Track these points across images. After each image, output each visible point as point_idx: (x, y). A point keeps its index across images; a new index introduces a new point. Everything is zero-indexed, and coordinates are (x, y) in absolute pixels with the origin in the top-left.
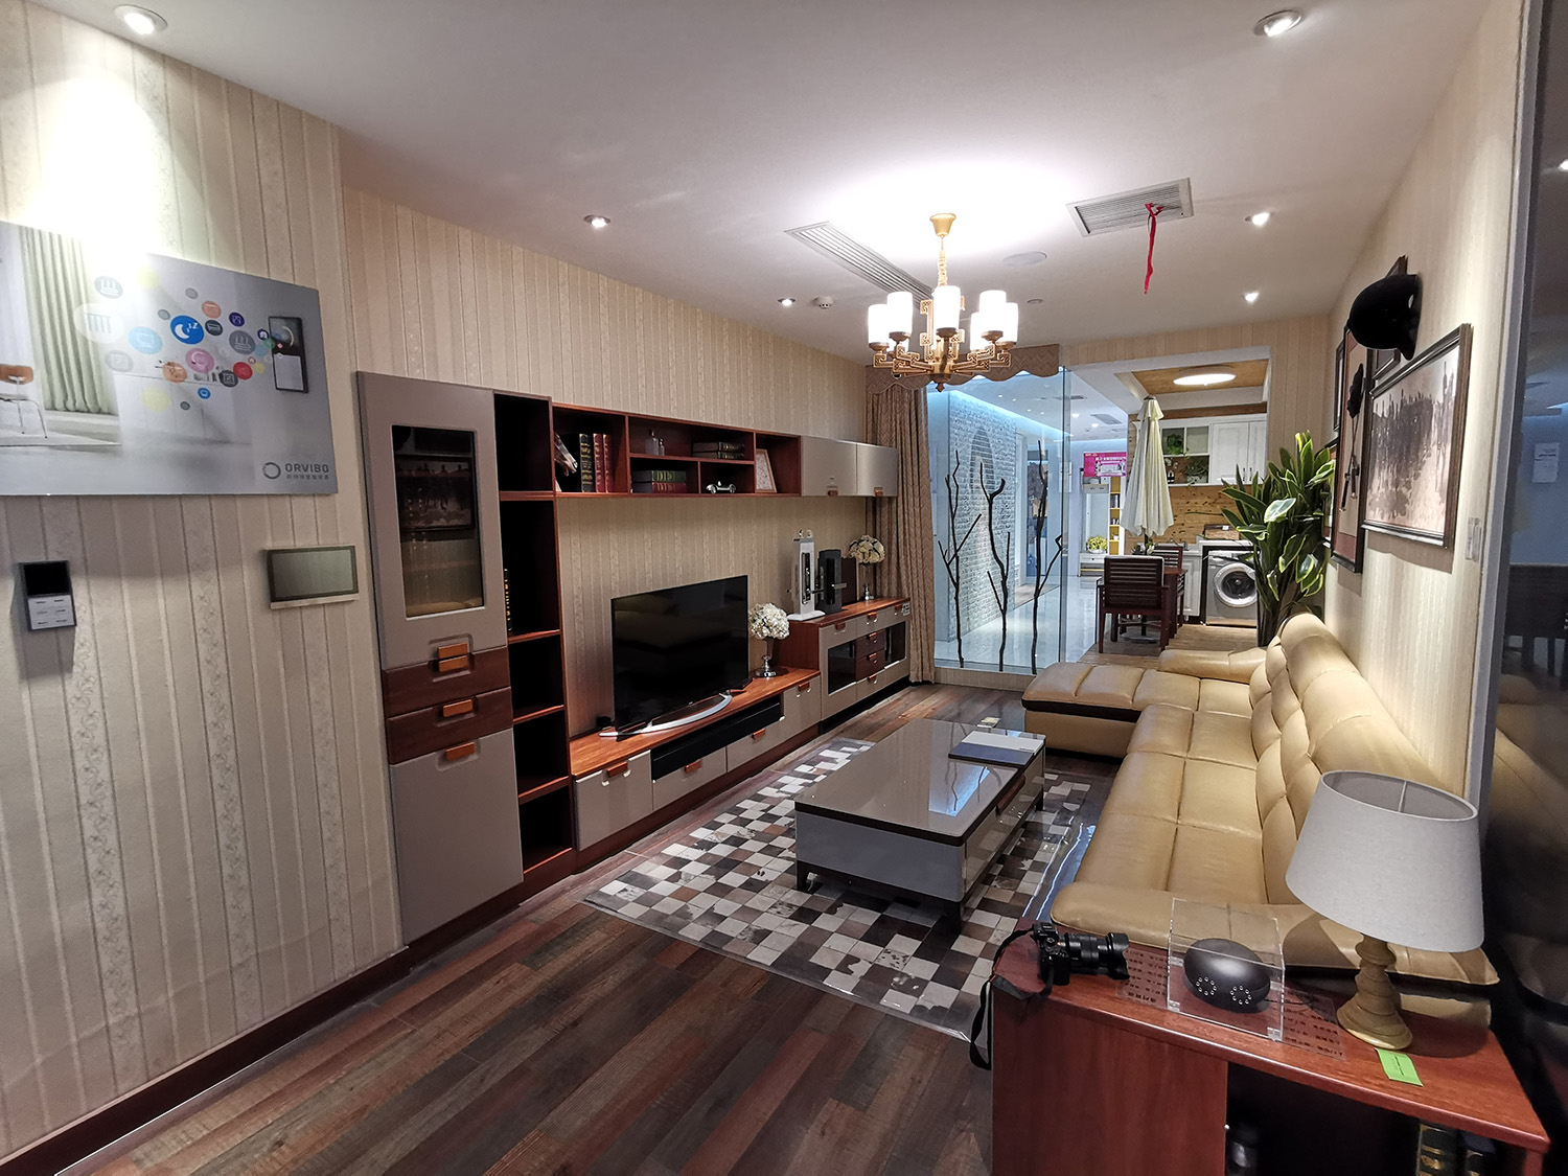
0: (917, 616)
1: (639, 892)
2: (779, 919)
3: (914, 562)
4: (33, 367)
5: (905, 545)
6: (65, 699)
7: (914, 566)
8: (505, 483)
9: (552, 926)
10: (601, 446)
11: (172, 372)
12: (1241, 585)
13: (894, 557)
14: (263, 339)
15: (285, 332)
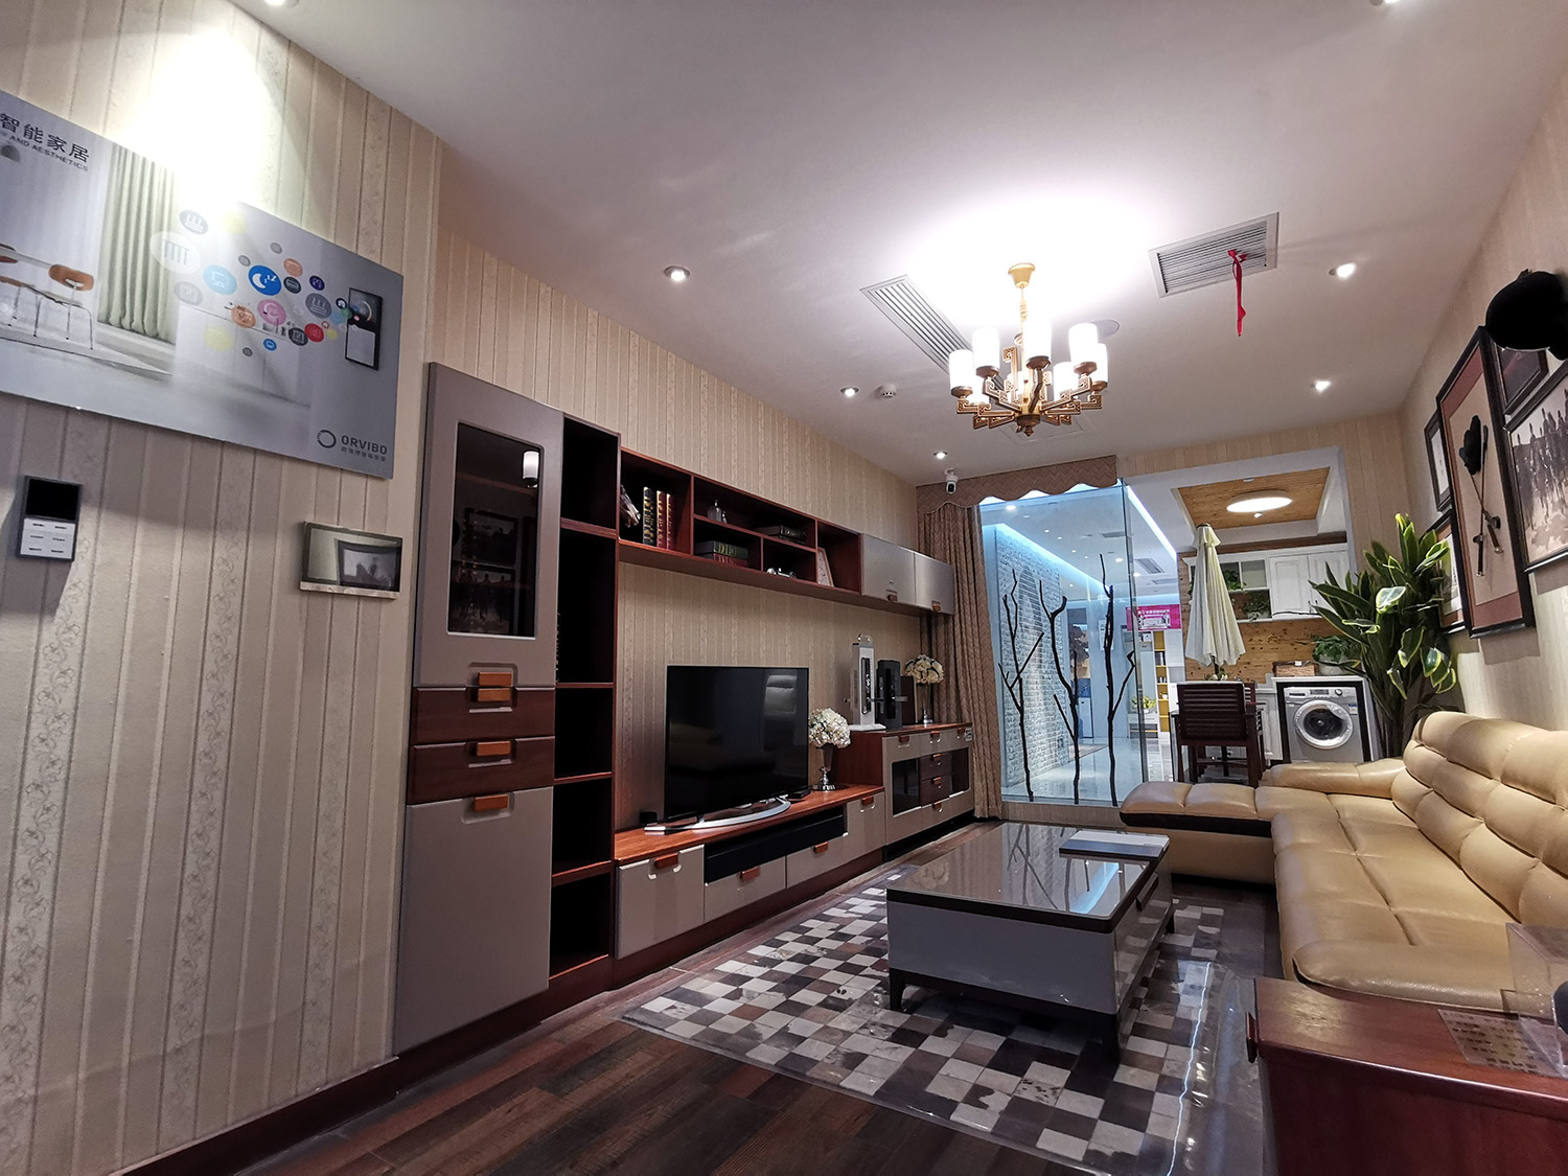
0: (980, 743)
1: (691, 1009)
2: (874, 1042)
3: (974, 683)
4: (95, 278)
5: (964, 666)
6: (37, 649)
7: (975, 689)
8: (568, 510)
9: (582, 1045)
10: (664, 505)
11: (241, 317)
12: (1324, 726)
13: (952, 680)
14: (341, 307)
15: (364, 307)
